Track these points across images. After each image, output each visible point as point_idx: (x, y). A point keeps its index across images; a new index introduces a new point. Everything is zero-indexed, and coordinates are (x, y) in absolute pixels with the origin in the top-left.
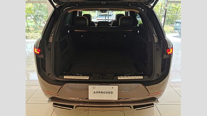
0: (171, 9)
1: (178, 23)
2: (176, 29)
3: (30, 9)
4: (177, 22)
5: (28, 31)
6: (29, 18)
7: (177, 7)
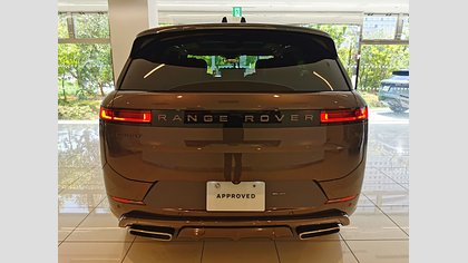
0: (370, 58)
1: (387, 85)
2: (384, 98)
3: (70, 56)
4: (384, 84)
5: (64, 102)
6: (68, 75)
7: (382, 54)
